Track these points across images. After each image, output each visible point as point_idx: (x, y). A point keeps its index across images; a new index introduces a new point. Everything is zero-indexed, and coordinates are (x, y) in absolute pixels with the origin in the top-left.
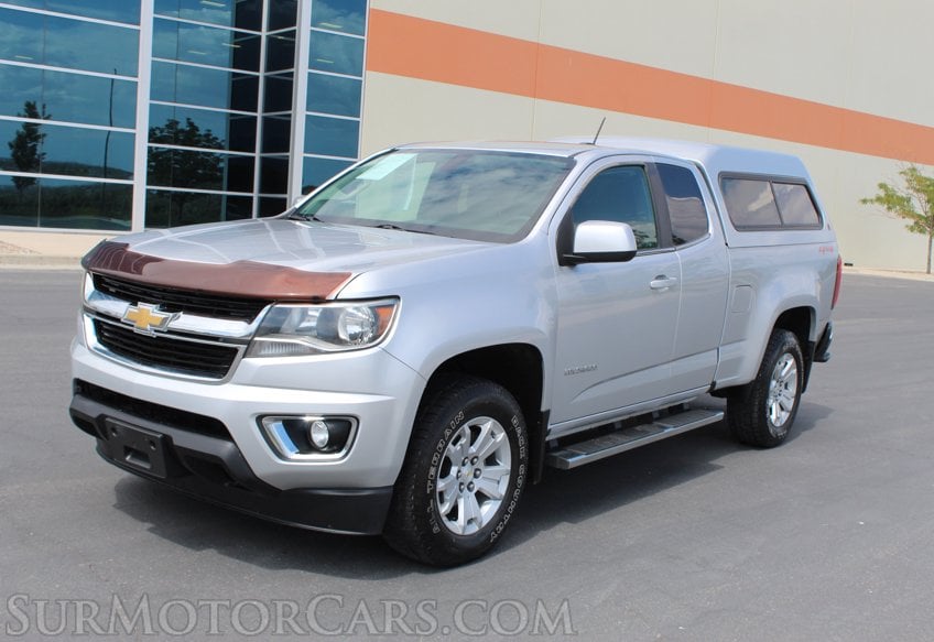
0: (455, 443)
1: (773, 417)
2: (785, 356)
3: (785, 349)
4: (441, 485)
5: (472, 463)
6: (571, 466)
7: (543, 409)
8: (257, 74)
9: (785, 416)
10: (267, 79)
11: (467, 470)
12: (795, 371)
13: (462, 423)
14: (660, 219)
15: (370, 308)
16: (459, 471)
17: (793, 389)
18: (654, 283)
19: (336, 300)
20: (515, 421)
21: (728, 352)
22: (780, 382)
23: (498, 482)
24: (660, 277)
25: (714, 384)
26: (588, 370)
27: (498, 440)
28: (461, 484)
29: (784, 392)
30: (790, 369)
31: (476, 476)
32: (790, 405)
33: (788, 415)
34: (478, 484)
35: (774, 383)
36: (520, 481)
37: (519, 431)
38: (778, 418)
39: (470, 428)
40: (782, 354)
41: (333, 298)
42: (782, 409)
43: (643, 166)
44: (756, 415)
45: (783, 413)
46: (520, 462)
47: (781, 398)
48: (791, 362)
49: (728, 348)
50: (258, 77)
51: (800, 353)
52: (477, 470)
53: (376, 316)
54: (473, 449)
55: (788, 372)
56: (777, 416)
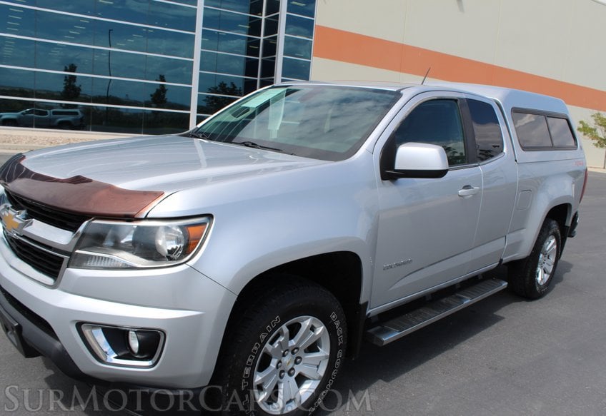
0: (272, 343)
1: (539, 279)
2: (551, 237)
3: (550, 233)
4: (258, 378)
5: (293, 353)
6: (384, 344)
7: (362, 301)
8: (257, 58)
9: (547, 277)
10: (262, 60)
11: (288, 360)
12: (555, 247)
13: (279, 325)
14: (468, 139)
15: (181, 227)
16: (280, 362)
17: (552, 259)
18: (461, 192)
19: (146, 218)
20: (333, 316)
21: (512, 238)
22: (545, 255)
23: (318, 367)
24: (467, 187)
25: (501, 260)
26: (404, 263)
27: (317, 333)
28: (282, 371)
29: (548, 261)
30: (552, 246)
31: (296, 363)
32: (550, 269)
33: (548, 276)
34: (299, 369)
35: (541, 256)
36: (338, 363)
37: (337, 324)
38: (542, 279)
39: (288, 327)
40: (548, 235)
41: (143, 217)
42: (545, 272)
43: (456, 100)
44: (528, 279)
45: (546, 275)
46: (338, 348)
47: (545, 265)
48: (553, 241)
49: (511, 235)
50: (258, 60)
51: (559, 235)
52: (298, 358)
53: (186, 235)
54: (293, 343)
55: (551, 248)
56: (541, 277)
